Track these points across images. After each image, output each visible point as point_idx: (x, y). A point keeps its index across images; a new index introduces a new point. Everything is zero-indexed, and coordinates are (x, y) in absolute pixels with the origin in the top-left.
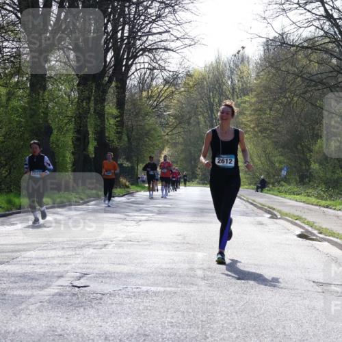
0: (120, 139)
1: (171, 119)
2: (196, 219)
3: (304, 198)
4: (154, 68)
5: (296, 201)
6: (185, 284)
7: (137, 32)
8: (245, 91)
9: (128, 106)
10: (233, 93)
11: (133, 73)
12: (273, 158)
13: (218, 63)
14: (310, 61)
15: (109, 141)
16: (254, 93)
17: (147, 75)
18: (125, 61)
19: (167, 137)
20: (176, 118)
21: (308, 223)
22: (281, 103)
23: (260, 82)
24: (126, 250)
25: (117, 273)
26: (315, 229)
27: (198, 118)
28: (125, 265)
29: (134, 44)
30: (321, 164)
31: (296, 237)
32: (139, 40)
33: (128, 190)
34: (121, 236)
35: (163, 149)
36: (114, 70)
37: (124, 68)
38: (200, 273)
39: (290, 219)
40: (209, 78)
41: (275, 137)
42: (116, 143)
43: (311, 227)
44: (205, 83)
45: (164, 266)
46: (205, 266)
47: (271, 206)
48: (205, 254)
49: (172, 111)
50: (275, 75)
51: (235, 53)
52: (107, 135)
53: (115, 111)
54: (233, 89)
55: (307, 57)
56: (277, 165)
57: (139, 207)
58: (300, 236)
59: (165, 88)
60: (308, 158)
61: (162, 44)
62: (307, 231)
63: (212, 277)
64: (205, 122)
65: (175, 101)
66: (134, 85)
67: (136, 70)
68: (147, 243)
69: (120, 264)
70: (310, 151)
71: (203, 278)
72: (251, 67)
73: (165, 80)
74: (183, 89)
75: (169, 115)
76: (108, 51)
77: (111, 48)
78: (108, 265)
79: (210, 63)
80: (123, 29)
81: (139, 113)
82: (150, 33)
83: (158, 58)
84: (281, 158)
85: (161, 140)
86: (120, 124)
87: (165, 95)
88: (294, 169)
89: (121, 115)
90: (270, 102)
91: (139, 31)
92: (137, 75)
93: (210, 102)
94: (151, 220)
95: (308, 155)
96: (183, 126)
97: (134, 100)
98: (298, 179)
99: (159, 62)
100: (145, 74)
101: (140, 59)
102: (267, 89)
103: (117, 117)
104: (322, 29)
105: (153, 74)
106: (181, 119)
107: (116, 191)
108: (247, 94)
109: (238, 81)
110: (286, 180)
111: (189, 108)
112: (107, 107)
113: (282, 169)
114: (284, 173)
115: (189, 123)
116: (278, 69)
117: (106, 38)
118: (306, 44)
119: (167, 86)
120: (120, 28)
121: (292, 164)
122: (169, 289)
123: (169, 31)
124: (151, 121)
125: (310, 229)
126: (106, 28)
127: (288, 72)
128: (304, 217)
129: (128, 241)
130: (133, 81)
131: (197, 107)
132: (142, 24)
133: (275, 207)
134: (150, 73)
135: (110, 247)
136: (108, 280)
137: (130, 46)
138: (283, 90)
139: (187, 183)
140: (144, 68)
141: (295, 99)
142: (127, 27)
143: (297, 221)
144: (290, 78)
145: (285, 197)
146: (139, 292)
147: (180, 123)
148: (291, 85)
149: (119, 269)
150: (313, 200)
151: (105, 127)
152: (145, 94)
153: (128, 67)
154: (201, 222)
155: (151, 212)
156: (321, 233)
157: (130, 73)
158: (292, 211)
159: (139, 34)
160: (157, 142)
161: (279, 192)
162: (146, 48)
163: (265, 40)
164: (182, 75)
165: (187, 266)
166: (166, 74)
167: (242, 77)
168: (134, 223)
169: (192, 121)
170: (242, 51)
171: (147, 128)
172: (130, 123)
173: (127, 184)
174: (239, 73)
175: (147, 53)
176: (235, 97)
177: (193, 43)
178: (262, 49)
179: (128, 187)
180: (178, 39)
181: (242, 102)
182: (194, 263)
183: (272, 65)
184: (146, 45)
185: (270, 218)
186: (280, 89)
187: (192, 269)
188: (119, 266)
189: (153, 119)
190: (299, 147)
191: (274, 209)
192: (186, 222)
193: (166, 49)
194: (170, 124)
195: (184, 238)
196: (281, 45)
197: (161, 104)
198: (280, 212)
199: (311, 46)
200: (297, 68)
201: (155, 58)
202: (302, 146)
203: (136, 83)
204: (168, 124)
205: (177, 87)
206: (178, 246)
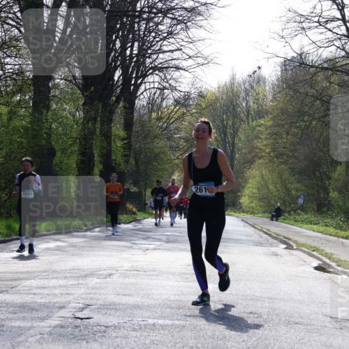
0: (127, 162)
1: (182, 142)
3: (322, 229)
4: (164, 88)
5: (314, 231)
6: (195, 317)
7: (147, 50)
8: (260, 114)
9: (136, 128)
10: (248, 115)
11: (142, 93)
12: (290, 185)
13: (232, 84)
14: (331, 83)
15: (116, 164)
16: (270, 116)
17: (156, 96)
18: (134, 80)
19: (177, 161)
20: (186, 142)
21: (326, 255)
22: (298, 127)
23: (277, 105)
24: (131, 280)
25: (123, 305)
26: (334, 261)
28: (130, 295)
29: (144, 62)
30: (340, 192)
31: (313, 270)
32: (149, 57)
33: (135, 216)
34: (127, 265)
35: (172, 174)
36: (121, 89)
37: (132, 88)
39: (306, 250)
40: (222, 99)
41: (292, 163)
42: (123, 167)
43: (330, 259)
45: (172, 298)
47: (286, 236)
49: (183, 134)
50: (293, 97)
51: (251, 73)
52: (113, 158)
53: (122, 133)
54: (248, 112)
55: (327, 78)
56: (294, 192)
57: (146, 235)
58: (317, 268)
59: (176, 110)
60: (327, 185)
61: (173, 62)
62: (325, 263)
65: (186, 123)
66: (143, 106)
67: (146, 90)
68: (154, 273)
69: (125, 295)
70: (330, 178)
72: (267, 88)
73: (175, 101)
74: (194, 111)
75: (179, 137)
76: (117, 70)
77: (119, 66)
78: (113, 296)
79: (224, 83)
80: (132, 47)
81: (147, 135)
82: (160, 51)
83: (169, 77)
84: (299, 185)
85: (171, 165)
86: (128, 146)
87: (176, 117)
88: (311, 197)
89: (129, 138)
90: (287, 126)
91: (149, 48)
92: (146, 95)
93: (223, 124)
94: (159, 249)
95: (327, 183)
97: (143, 121)
98: (315, 207)
99: (170, 82)
100: (155, 94)
101: (150, 79)
102: (284, 112)
103: (125, 139)
104: (344, 49)
105: (163, 94)
107: (122, 217)
108: (263, 117)
109: (254, 103)
110: (303, 209)
112: (113, 128)
113: (298, 197)
114: (301, 201)
116: (296, 91)
117: (114, 56)
118: (326, 65)
119: (178, 107)
120: (129, 45)
121: (310, 192)
122: (176, 322)
123: (181, 49)
124: (160, 144)
125: (328, 261)
126: (114, 45)
127: (307, 95)
128: (321, 248)
129: (134, 270)
130: (142, 101)
132: (153, 41)
133: (291, 237)
134: (160, 93)
135: (115, 278)
136: (113, 312)
137: (140, 63)
138: (301, 113)
140: (154, 88)
141: (314, 123)
142: (136, 44)
143: (314, 253)
144: (308, 100)
145: (301, 227)
146: (145, 325)
148: (309, 108)
149: (125, 300)
150: (331, 230)
151: (111, 150)
152: (154, 115)
153: (137, 87)
155: (159, 240)
156: (339, 266)
157: (139, 93)
158: (309, 242)
159: (149, 52)
160: (167, 166)
161: (296, 221)
162: (156, 66)
163: (282, 60)
164: (194, 96)
166: (177, 95)
167: (258, 99)
168: (141, 252)
170: (258, 72)
171: (156, 151)
172: (137, 146)
173: (134, 210)
174: (255, 94)
175: (157, 72)
176: (250, 120)
177: (206, 62)
178: (279, 69)
179: (135, 213)
180: (190, 57)
181: (257, 126)
183: (289, 87)
184: (156, 64)
185: (286, 248)
186: (298, 112)
188: (124, 297)
189: (163, 141)
190: (317, 174)
191: (290, 239)
193: (178, 68)
194: (181, 147)
196: (300, 66)
197: (171, 126)
198: (296, 242)
199: (331, 67)
200: (317, 91)
201: (165, 77)
202: (320, 173)
203: (145, 103)
204: (178, 147)
205: (188, 108)
206: (186, 276)
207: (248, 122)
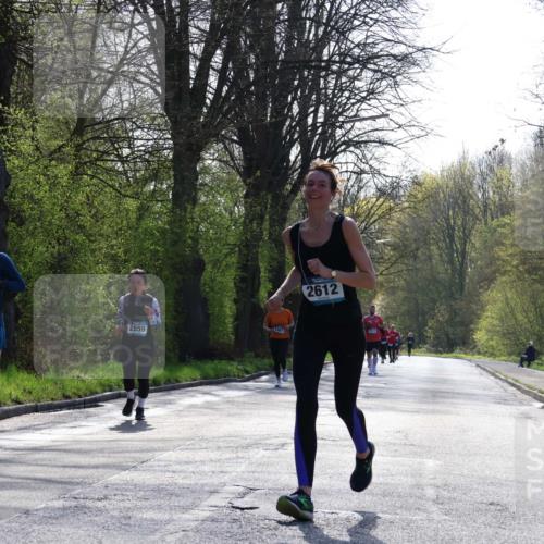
1: (388, 251)
2: (425, 407)
4: (363, 172)
6: (408, 509)
7: (338, 116)
8: (504, 209)
10: (486, 211)
13: (462, 165)
17: (351, 182)
19: (380, 278)
20: (394, 249)
27: (429, 250)
29: (333, 135)
32: (341, 127)
35: (374, 297)
36: (300, 174)
38: (430, 492)
44: (442, 195)
46: (439, 482)
47: (543, 389)
48: (438, 462)
49: (389, 239)
51: (490, 149)
54: (486, 206)
59: (378, 203)
61: (377, 134)
63: (450, 499)
64: (441, 255)
65: (394, 223)
68: (347, 443)
71: (437, 501)
72: (514, 171)
73: (379, 190)
74: (406, 204)
75: (384, 244)
76: (293, 145)
77: (296, 140)
78: (287, 476)
79: (450, 165)
80: (316, 112)
82: (357, 118)
83: (369, 156)
87: (379, 212)
91: (341, 114)
93: (448, 224)
96: (406, 261)
99: (371, 162)
100: (348, 180)
105: (361, 181)
106: (403, 250)
108: (509, 213)
109: (494, 192)
111: (415, 233)
115: (415, 257)
117: (290, 125)
119: (381, 200)
120: (312, 109)
123: (387, 115)
126: (290, 109)
131: (429, 233)
132: (346, 104)
134: (356, 178)
135: (290, 449)
137: (325, 137)
139: (412, 351)
140: (347, 171)
142: (322, 108)
146: (335, 520)
147: (402, 256)
152: (347, 210)
154: (433, 412)
159: (341, 119)
162: (350, 140)
163: (537, 129)
164: (406, 182)
165: (410, 481)
166: (380, 181)
167: (500, 188)
169: (419, 253)
170: (500, 147)
174: (495, 180)
175: (352, 149)
176: (489, 217)
177: (424, 133)
178: (532, 143)
180: (400, 126)
181: (499, 226)
182: (421, 475)
184: (351, 137)
185: (542, 407)
187: (418, 486)
192: (408, 412)
193: (382, 143)
194: (386, 257)
195: (406, 437)
197: (372, 227)
201: (364, 156)
204: (382, 258)
205: (397, 201)
206: (396, 448)
207: (486, 221)
